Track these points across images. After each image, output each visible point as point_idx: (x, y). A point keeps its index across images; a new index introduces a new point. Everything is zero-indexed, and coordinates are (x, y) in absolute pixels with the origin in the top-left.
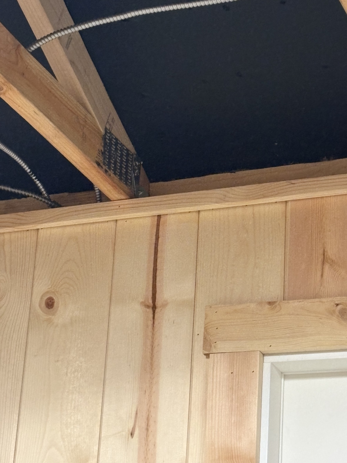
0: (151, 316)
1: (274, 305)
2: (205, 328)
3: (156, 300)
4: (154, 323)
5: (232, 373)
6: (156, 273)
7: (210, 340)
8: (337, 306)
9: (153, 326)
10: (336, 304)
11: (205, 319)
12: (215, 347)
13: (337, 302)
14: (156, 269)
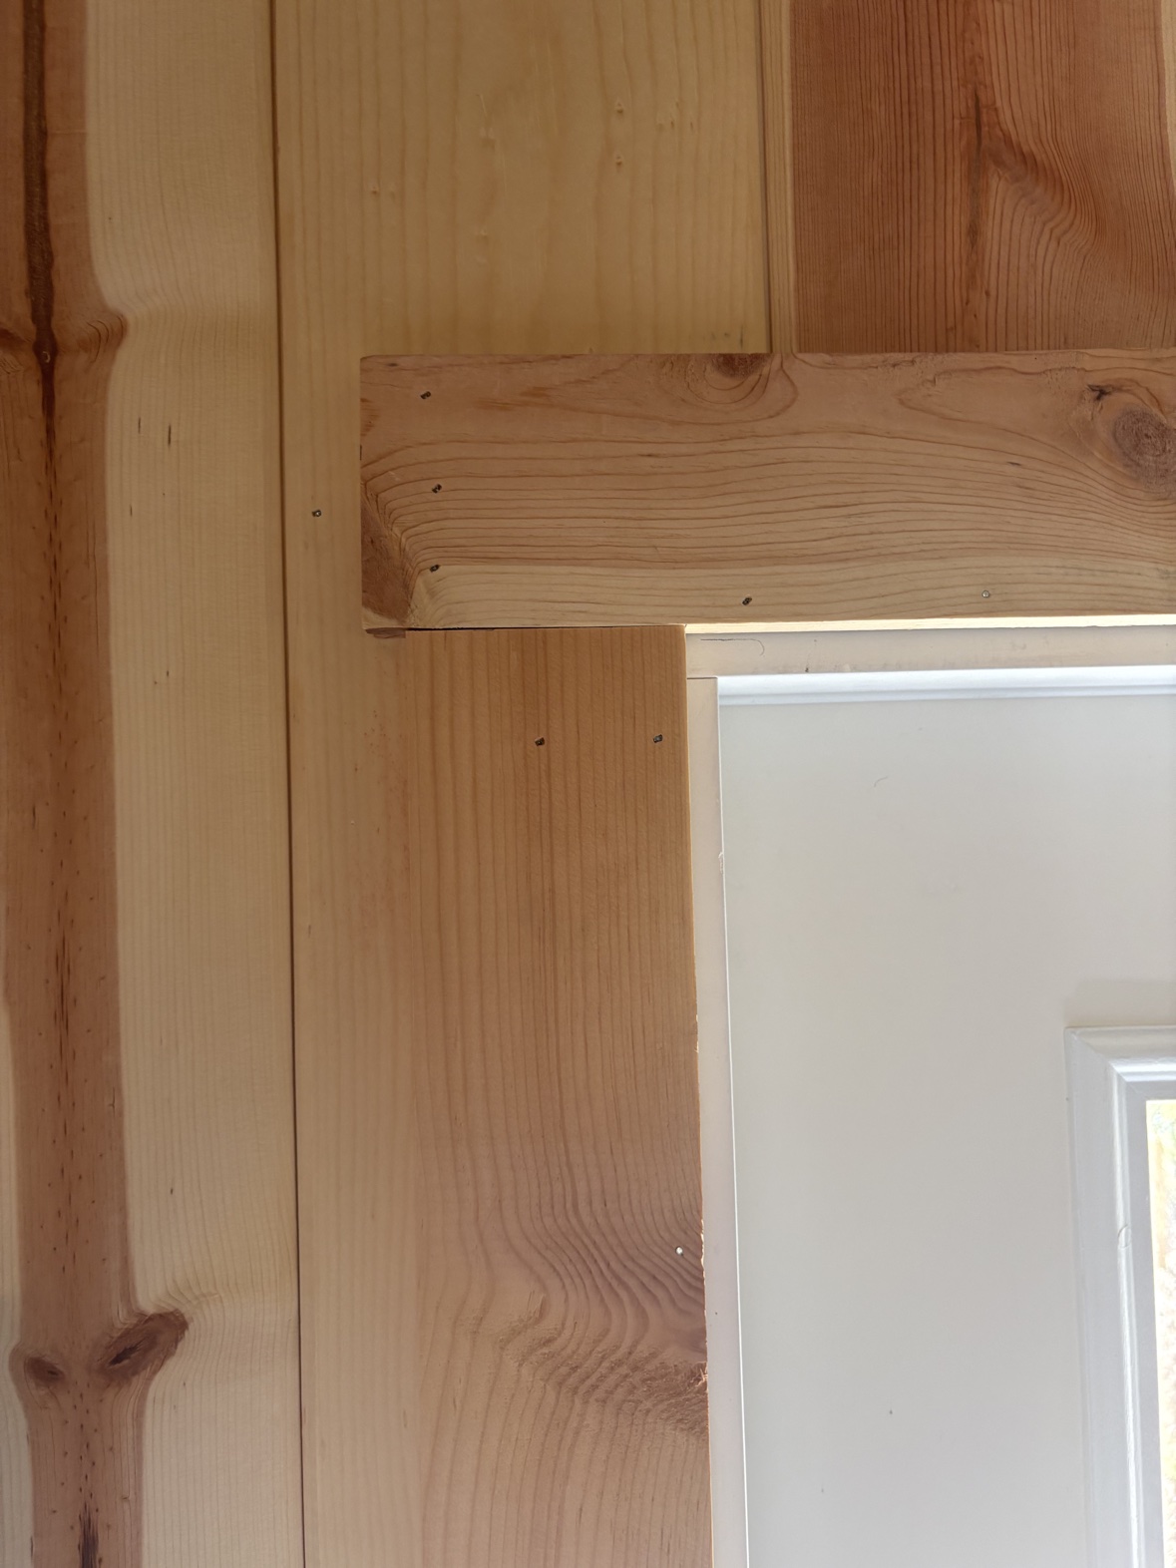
0: (33, 390)
1: (753, 378)
2: (365, 483)
3: (57, 308)
4: (50, 431)
5: (541, 743)
6: (42, 155)
7: (402, 550)
8: (1098, 398)
9: (51, 453)
10: (1092, 388)
11: (367, 427)
12: (432, 593)
13: (1097, 379)
14: (43, 134)
